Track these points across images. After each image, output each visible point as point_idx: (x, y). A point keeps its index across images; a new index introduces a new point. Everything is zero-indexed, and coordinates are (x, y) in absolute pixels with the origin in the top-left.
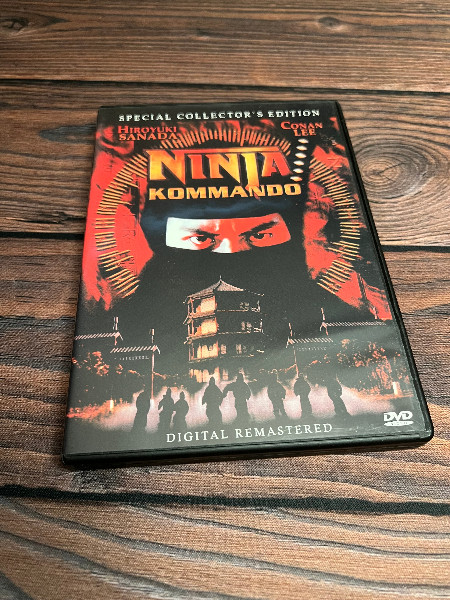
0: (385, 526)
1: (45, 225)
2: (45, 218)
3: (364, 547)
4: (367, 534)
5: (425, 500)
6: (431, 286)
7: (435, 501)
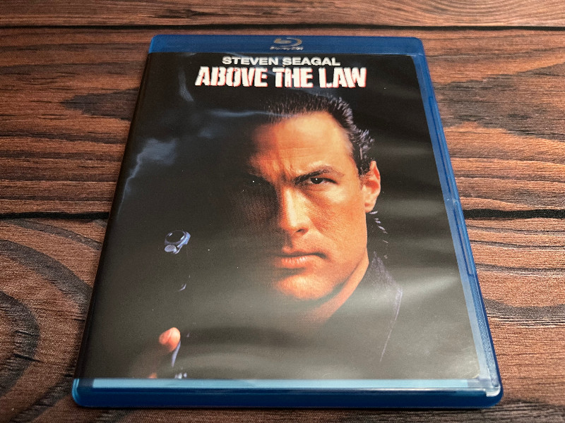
0: (519, 228)
1: (175, 19)
2: (173, 14)
3: (501, 243)
4: (503, 234)
5: (549, 207)
6: (529, 55)
7: (558, 208)
